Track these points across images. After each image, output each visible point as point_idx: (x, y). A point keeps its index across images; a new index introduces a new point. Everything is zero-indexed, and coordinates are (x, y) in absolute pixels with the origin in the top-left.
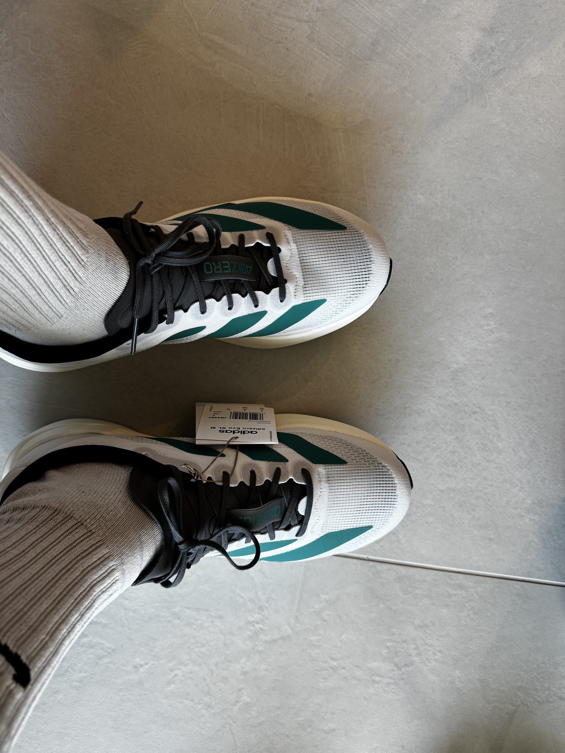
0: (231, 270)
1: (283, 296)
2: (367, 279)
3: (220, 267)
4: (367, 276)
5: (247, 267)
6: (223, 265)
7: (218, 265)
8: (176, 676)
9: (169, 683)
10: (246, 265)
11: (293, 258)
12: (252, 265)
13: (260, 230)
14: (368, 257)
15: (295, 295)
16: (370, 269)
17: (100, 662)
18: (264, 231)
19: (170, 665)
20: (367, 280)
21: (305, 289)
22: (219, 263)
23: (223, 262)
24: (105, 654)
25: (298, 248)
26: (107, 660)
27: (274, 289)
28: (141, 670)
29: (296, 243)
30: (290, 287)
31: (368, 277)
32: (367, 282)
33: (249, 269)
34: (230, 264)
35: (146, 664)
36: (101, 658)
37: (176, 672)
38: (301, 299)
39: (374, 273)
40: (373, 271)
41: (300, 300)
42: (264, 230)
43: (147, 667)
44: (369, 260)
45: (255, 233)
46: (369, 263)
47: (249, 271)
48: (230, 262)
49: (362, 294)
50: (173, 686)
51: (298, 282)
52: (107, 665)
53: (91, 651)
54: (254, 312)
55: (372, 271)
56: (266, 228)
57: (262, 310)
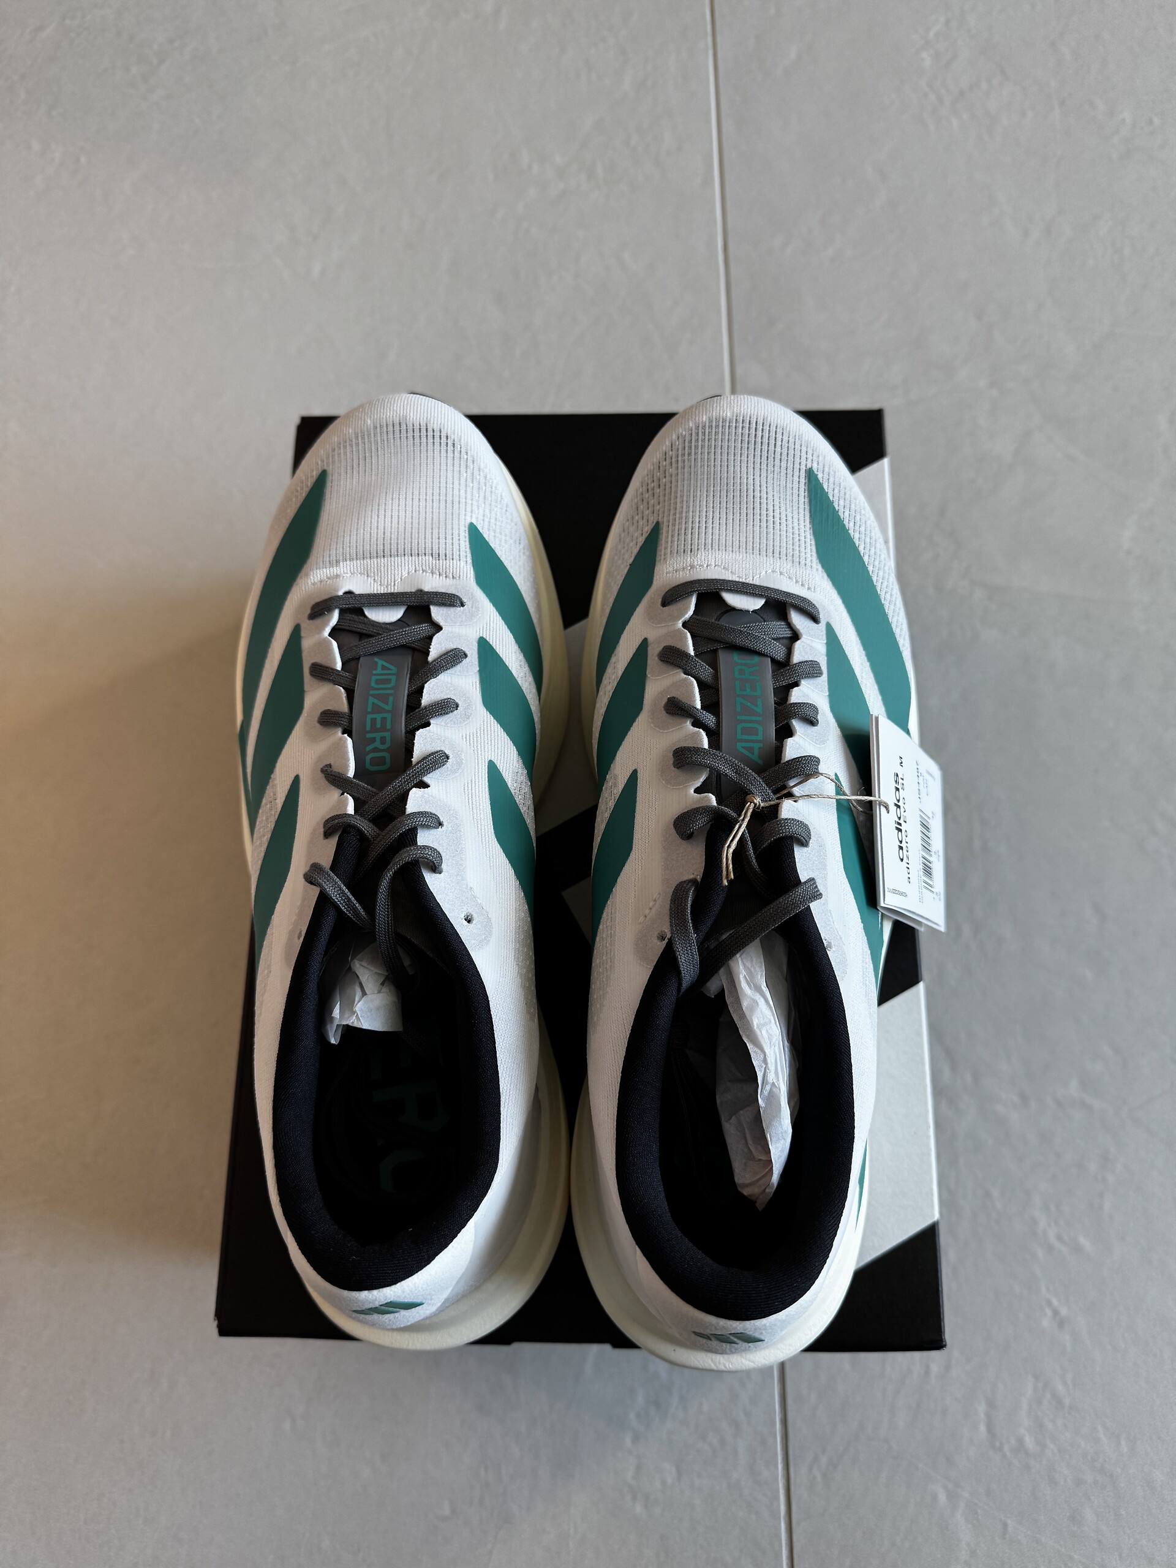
0: (384, 711)
1: (450, 600)
2: (437, 434)
3: (378, 736)
4: (430, 434)
5: (379, 671)
6: (374, 729)
7: (373, 740)
8: (1060, 1238)
9: (1078, 1249)
10: (374, 672)
11: (371, 572)
12: (376, 659)
13: (303, 634)
14: (390, 428)
15: (453, 577)
16: (417, 427)
17: (1067, 1401)
18: (306, 624)
19: (1040, 1253)
20: (439, 434)
21: (442, 556)
22: (369, 736)
23: (368, 728)
24: (1048, 1396)
25: (351, 559)
26: (1060, 1388)
27: (433, 615)
28: (1064, 1311)
29: (337, 562)
30: (432, 584)
31: (433, 431)
32: (443, 435)
33: (384, 668)
34: (373, 712)
35: (1049, 1303)
36: (1058, 1402)
37: (1052, 1239)
38: (462, 567)
39: (425, 418)
40: (421, 420)
41: (465, 569)
42: (303, 626)
43: (1055, 1302)
44: (397, 428)
45: (307, 643)
46: (404, 427)
47: (389, 669)
48: (370, 713)
49: (469, 449)
50: (1082, 1240)
51: (424, 568)
52: (1071, 1386)
53: (1049, 1425)
54: (477, 663)
55: (421, 423)
56: (298, 622)
57: (475, 645)
